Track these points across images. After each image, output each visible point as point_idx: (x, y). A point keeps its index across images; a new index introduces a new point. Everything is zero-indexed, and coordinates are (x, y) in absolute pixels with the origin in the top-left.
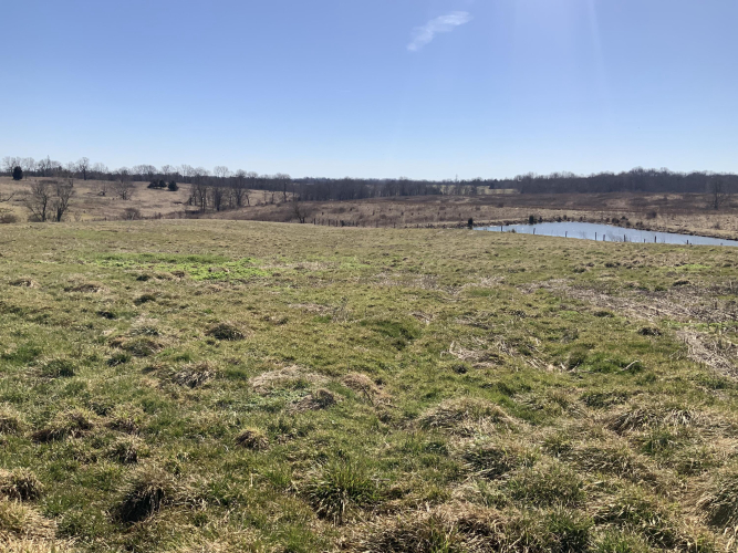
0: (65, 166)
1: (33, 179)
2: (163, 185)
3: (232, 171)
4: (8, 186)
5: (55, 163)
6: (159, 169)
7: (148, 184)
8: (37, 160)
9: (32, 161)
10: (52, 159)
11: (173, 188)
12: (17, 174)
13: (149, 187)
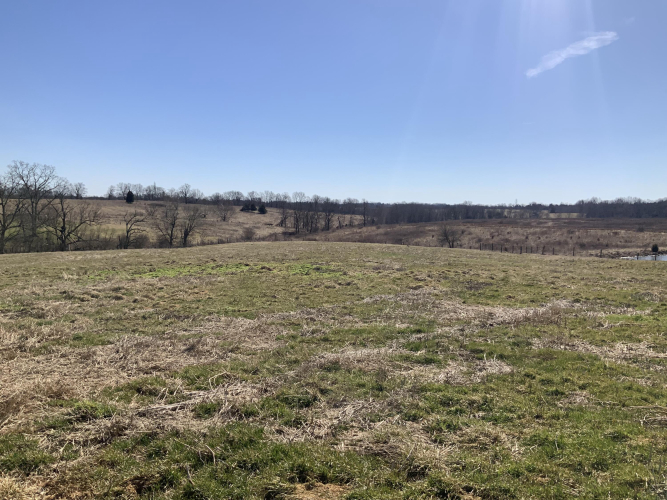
0: (167, 191)
1: (143, 202)
2: (253, 209)
3: (309, 196)
4: (123, 208)
5: (159, 189)
6: (245, 195)
7: (241, 207)
8: (145, 186)
9: (140, 187)
10: (157, 186)
11: (263, 211)
12: (130, 198)
13: (242, 210)
